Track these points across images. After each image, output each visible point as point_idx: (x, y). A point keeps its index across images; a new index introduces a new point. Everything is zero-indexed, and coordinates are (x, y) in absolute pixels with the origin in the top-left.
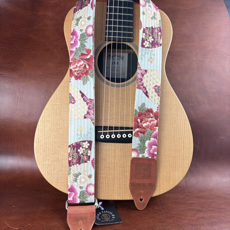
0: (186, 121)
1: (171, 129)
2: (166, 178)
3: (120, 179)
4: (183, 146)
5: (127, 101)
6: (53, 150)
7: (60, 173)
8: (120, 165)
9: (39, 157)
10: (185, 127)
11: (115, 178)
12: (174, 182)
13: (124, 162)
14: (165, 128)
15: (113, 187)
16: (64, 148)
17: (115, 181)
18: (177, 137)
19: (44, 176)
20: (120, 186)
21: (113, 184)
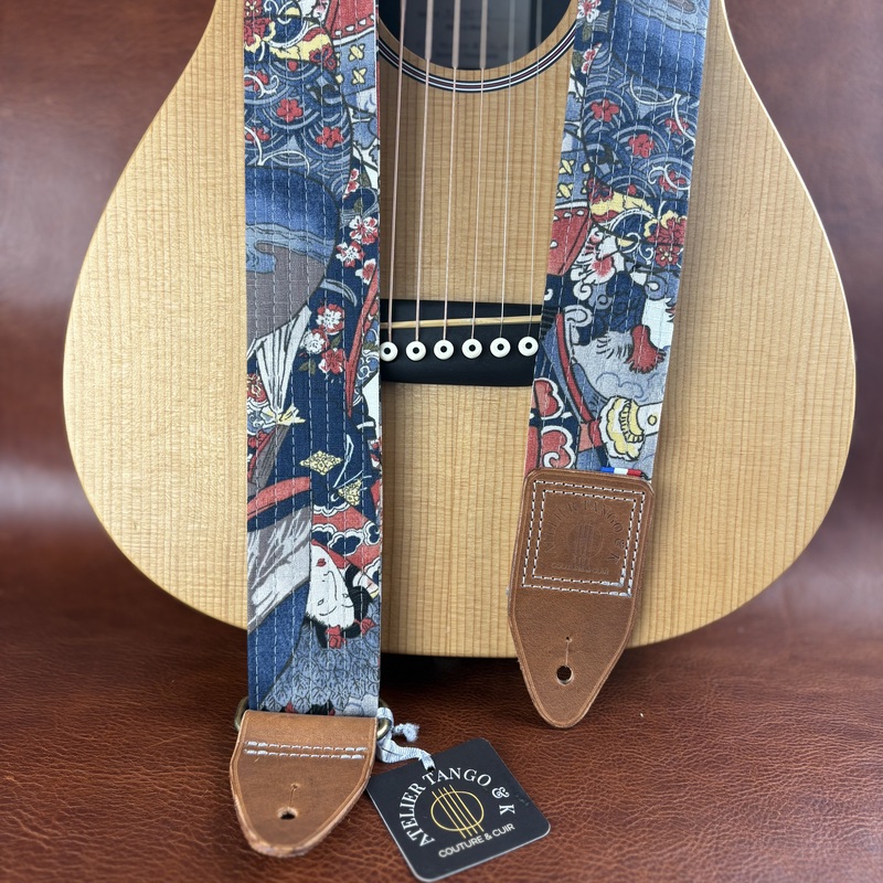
0: (823, 272)
1: (745, 313)
2: (708, 556)
3: (479, 561)
4: (800, 399)
5: (518, 165)
6: (154, 418)
7: (190, 527)
8: (481, 492)
9: (87, 449)
10: (815, 305)
11: (455, 553)
12: (751, 580)
13: (500, 478)
14: (715, 308)
15: (444, 596)
16: (205, 405)
17: (454, 567)
18: (774, 353)
19: (116, 538)
20: (479, 594)
21: (445, 582)
